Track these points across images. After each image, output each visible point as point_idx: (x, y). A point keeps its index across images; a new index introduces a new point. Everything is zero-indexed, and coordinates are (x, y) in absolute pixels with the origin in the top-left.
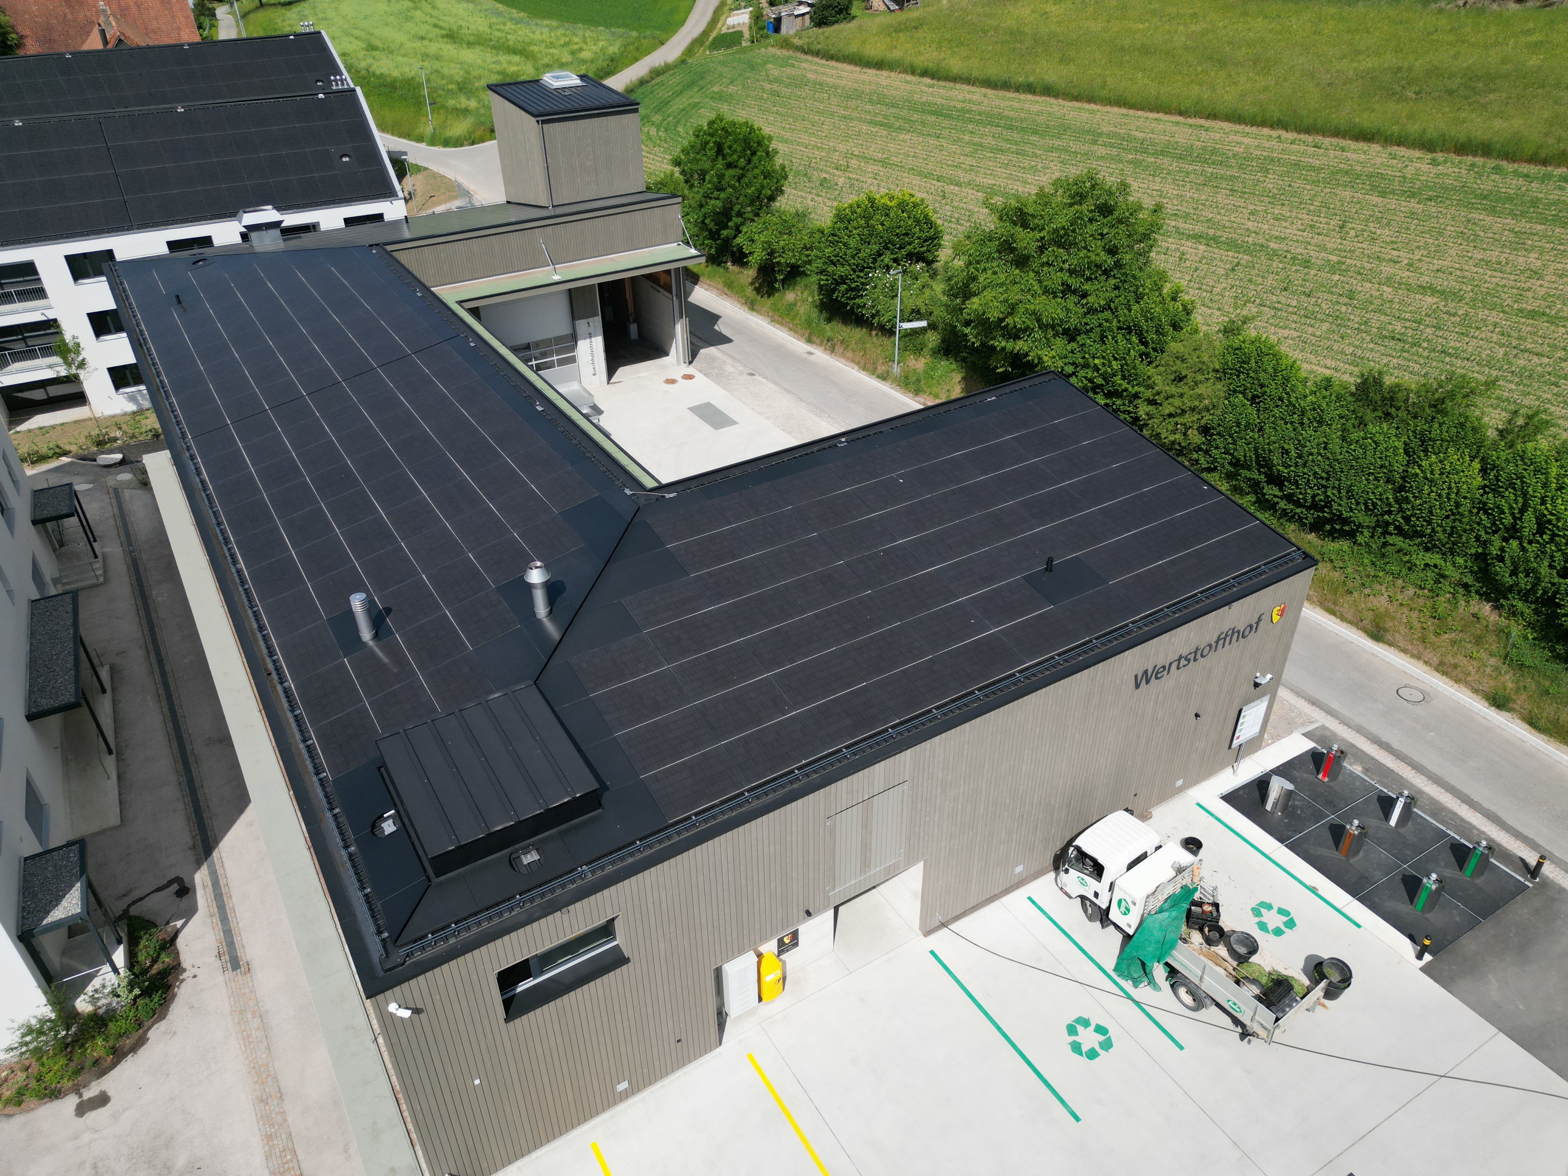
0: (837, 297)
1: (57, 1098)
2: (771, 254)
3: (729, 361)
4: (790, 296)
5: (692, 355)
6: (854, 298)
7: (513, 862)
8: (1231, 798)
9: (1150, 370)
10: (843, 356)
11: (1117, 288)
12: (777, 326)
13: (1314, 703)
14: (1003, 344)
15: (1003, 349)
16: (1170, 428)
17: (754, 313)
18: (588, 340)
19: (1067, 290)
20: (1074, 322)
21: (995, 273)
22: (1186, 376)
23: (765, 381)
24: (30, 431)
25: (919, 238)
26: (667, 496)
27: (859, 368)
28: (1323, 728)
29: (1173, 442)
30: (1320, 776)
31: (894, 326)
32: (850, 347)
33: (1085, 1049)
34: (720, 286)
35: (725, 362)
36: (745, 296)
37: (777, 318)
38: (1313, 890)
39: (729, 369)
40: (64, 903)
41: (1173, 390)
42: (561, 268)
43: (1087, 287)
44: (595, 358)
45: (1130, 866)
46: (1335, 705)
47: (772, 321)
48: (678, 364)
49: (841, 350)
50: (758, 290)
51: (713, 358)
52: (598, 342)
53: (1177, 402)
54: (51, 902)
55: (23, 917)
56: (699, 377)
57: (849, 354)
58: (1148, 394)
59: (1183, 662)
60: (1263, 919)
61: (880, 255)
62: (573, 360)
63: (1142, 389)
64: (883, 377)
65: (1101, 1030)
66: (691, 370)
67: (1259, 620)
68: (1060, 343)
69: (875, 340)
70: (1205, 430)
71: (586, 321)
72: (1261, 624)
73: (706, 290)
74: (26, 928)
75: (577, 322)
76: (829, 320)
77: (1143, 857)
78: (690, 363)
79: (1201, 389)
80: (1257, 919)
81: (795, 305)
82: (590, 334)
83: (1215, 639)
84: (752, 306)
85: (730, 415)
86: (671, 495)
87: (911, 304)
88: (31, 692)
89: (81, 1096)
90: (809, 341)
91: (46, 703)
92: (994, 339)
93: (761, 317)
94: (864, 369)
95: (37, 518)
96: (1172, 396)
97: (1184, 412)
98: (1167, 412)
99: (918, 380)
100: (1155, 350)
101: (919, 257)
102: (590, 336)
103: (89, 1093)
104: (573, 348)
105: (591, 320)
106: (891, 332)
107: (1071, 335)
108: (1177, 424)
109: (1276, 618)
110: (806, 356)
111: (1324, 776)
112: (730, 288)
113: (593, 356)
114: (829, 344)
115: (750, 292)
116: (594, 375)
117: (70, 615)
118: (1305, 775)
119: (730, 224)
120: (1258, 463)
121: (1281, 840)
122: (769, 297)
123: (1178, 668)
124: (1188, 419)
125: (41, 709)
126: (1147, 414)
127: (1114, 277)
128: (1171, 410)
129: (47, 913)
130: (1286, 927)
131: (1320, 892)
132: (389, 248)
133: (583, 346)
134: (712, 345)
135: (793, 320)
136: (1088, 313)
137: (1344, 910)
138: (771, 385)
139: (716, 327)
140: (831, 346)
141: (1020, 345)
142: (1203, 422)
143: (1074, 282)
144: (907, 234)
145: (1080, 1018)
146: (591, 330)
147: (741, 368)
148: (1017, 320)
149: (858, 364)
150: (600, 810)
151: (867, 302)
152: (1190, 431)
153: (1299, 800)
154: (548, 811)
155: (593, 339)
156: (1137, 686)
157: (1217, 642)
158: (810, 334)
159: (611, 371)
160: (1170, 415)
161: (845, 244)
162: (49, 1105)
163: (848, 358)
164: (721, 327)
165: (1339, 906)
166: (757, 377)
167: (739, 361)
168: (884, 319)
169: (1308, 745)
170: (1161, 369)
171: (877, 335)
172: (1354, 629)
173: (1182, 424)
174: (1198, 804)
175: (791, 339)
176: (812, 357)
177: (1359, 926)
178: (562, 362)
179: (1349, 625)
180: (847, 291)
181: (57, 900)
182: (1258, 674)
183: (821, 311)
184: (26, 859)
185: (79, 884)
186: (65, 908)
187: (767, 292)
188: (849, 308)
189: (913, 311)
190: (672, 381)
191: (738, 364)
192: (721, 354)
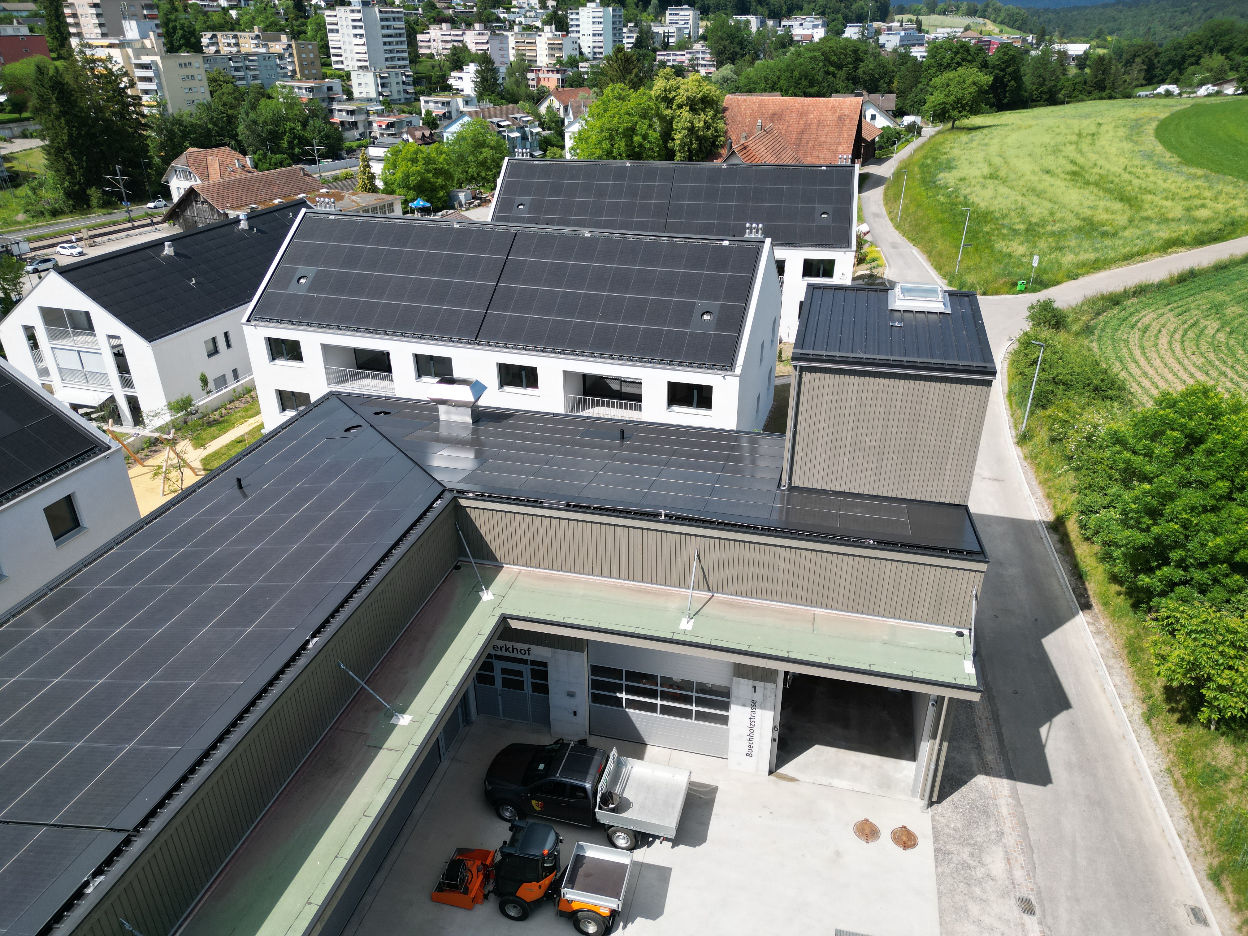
3: (1011, 839)
4: (1223, 754)
35: (1000, 836)
36: (1147, 688)
39: (996, 863)
44: (756, 736)
47: (1169, 771)
51: (984, 812)
52: (766, 718)
56: (925, 847)
66: (921, 819)
71: (751, 683)
75: (735, 680)
78: (932, 801)
82: (753, 702)
90: (1215, 879)
102: (755, 704)
104: (724, 707)
105: (760, 684)
113: (752, 731)
115: (1159, 687)
116: (749, 755)
122: (1184, 722)
133: (740, 710)
134: (1011, 775)
139: (1043, 732)
146: (758, 696)
147: (1019, 874)
155: (758, 711)
158: (1223, 866)
167: (1028, 848)
175: (1179, 845)
187: (1185, 711)
190: (868, 831)
191: (1021, 859)
192: (1004, 811)
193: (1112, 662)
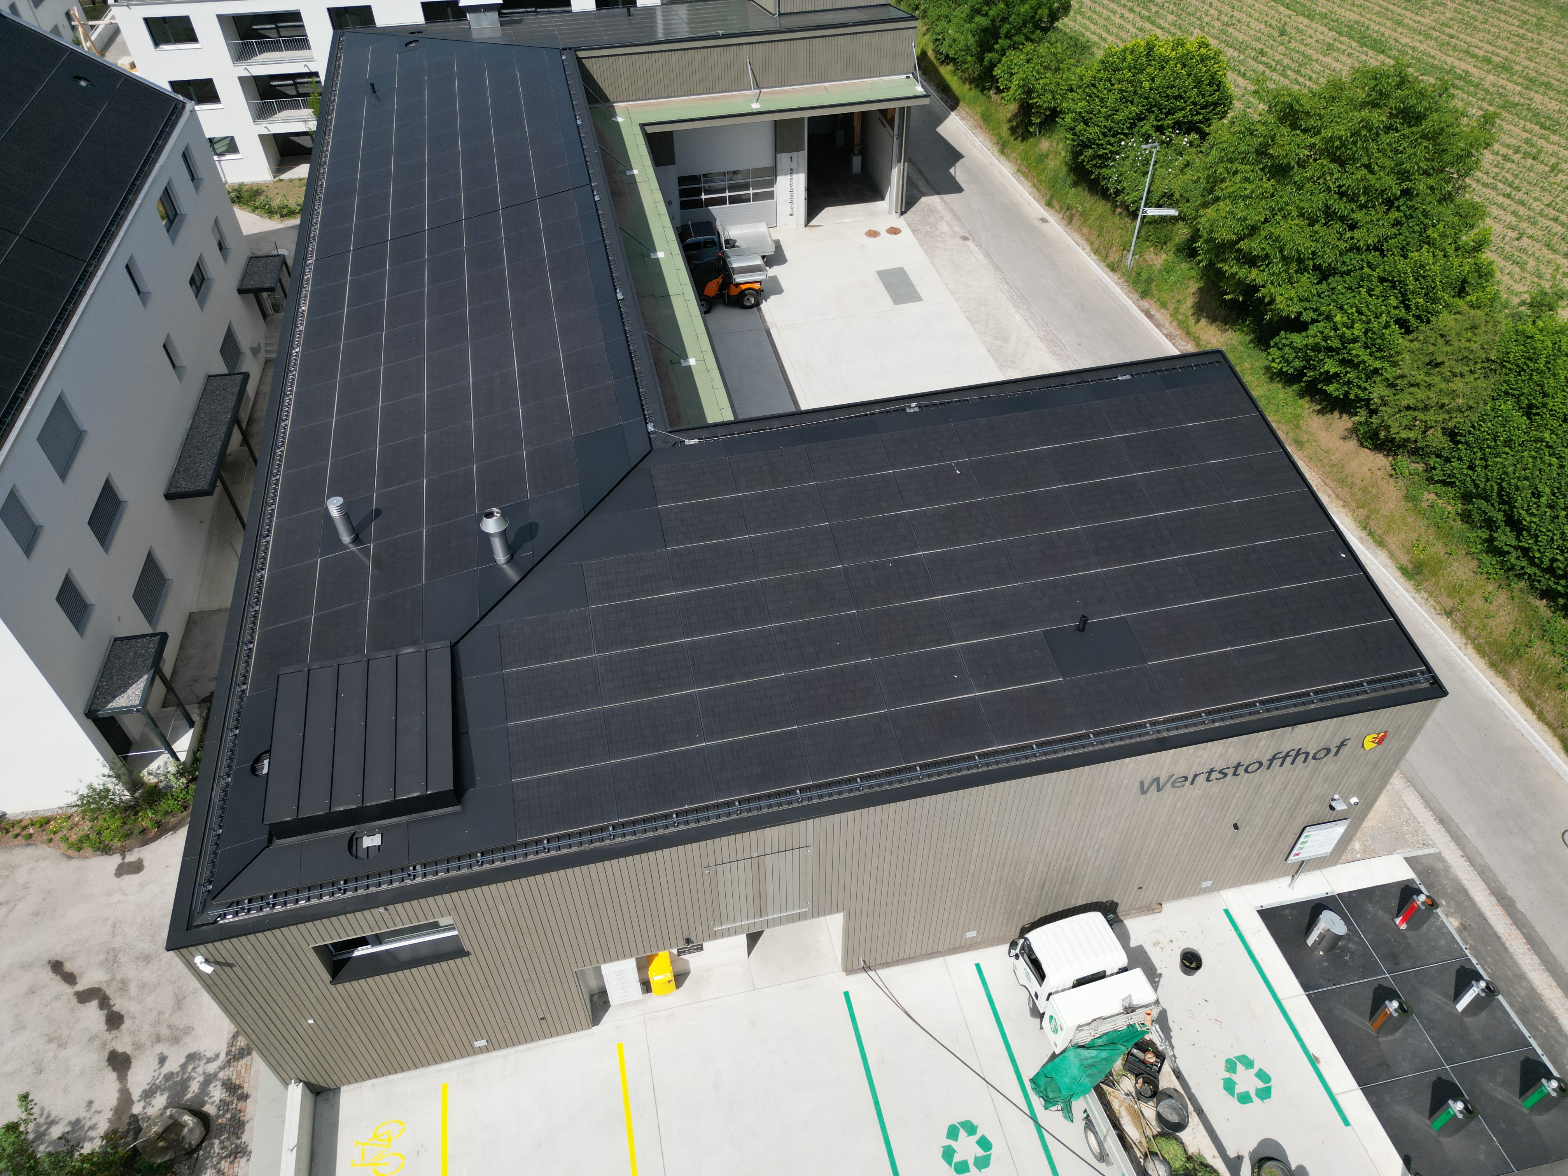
0: (1084, 161)
1: (107, 853)
2: (1029, 92)
3: (948, 216)
4: (1045, 145)
5: (908, 203)
6: (1101, 167)
7: (353, 842)
8: (1270, 916)
9: (1402, 342)
10: (1079, 230)
11: (1397, 223)
12: (1022, 178)
13: (1443, 820)
14: (1235, 269)
15: (1233, 275)
16: (1405, 422)
17: (1003, 158)
18: (789, 177)
19: (1329, 214)
20: (1329, 257)
21: (1247, 180)
22: (1443, 363)
23: (976, 249)
24: (291, 181)
25: (1194, 104)
26: (688, 442)
27: (1092, 249)
28: (1439, 857)
29: (1408, 440)
30: (1398, 921)
31: (1138, 209)
32: (1089, 222)
33: (957, 1158)
34: (978, 117)
35: (942, 217)
36: (999, 134)
37: (1023, 168)
38: (1314, 1061)
39: (944, 227)
40: (129, 691)
41: (1420, 377)
42: (767, 93)
43: (1358, 216)
44: (795, 197)
45: (1081, 982)
46: (1469, 831)
47: (1019, 171)
48: (890, 213)
49: (1079, 223)
50: (1013, 130)
51: (931, 210)
52: (800, 180)
53: (1421, 394)
54: (120, 688)
55: (95, 696)
56: (906, 232)
57: (1085, 231)
58: (1391, 373)
59: (1215, 775)
60: (1235, 1077)
61: (1141, 119)
62: (771, 196)
63: (1386, 365)
64: (1113, 268)
65: (984, 1144)
66: (900, 222)
67: (1342, 744)
68: (1306, 281)
69: (1116, 219)
70: (1453, 435)
71: (788, 155)
72: (1344, 751)
73: (962, 119)
74: (94, 707)
75: (779, 155)
76: (1075, 184)
77: (1100, 976)
78: (902, 213)
79: (1458, 385)
80: (1227, 1075)
81: (1047, 156)
82: (792, 170)
83: (1269, 756)
84: (1003, 148)
85: (918, 289)
86: (692, 442)
87: (1162, 186)
88: (176, 471)
89: (124, 858)
90: (1049, 204)
91: (186, 486)
92: (1225, 261)
93: (1008, 164)
94: (1096, 252)
95: (243, 287)
96: (1417, 385)
97: (1426, 408)
98: (1405, 403)
99: (1149, 281)
100: (1418, 317)
101: (1187, 127)
102: (792, 172)
103: (131, 858)
104: (772, 183)
105: (794, 154)
106: (1134, 215)
107: (1324, 274)
108: (1415, 419)
109: (1369, 744)
110: (1037, 223)
111: (1402, 922)
112: (987, 121)
113: (792, 194)
114: (1068, 213)
115: (1005, 131)
116: (791, 215)
117: (234, 398)
118: (1381, 913)
119: (996, 47)
120: (1500, 496)
121: (1306, 987)
122: (1023, 141)
123: (1208, 780)
124: (1431, 416)
125: (179, 490)
126: (1382, 398)
127: (1398, 209)
128: (1411, 402)
129: (114, 697)
130: (1257, 1095)
131: (1321, 1067)
132: (581, 54)
133: (783, 183)
134: (938, 193)
135: (1038, 175)
136: (1351, 249)
137: (1339, 1098)
138: (981, 257)
139: (952, 171)
140: (1069, 216)
141: (1254, 275)
142: (1451, 425)
143: (1342, 207)
144: (1178, 97)
145: (969, 1122)
146: (794, 165)
147: (957, 229)
148: (1254, 246)
149: (1092, 244)
150: (458, 808)
151: (1111, 173)
152: (1431, 431)
153: (1355, 943)
154: (396, 802)
155: (795, 176)
156: (1144, 792)
157: (1271, 761)
158: (1052, 197)
159: (812, 211)
160: (1408, 408)
161: (1102, 100)
162: (99, 858)
163: (1083, 235)
164: (958, 172)
165: (1335, 1090)
166: (970, 244)
167: (958, 219)
168: (1129, 199)
169: (1404, 873)
170: (1417, 345)
171: (1120, 213)
172: (1549, 735)
173: (1421, 421)
174: (1227, 912)
175: (1030, 198)
176: (1044, 226)
177: (1347, 1123)
178: (757, 197)
179: (1545, 728)
180: (1093, 158)
181: (123, 688)
182: (1336, 797)
183: (1070, 170)
184: (116, 640)
185: (146, 677)
186: (129, 697)
187: (1022, 134)
188: (1093, 177)
189: (1164, 195)
190: (873, 234)
191: (956, 223)
192: (940, 208)
193: (974, 131)
